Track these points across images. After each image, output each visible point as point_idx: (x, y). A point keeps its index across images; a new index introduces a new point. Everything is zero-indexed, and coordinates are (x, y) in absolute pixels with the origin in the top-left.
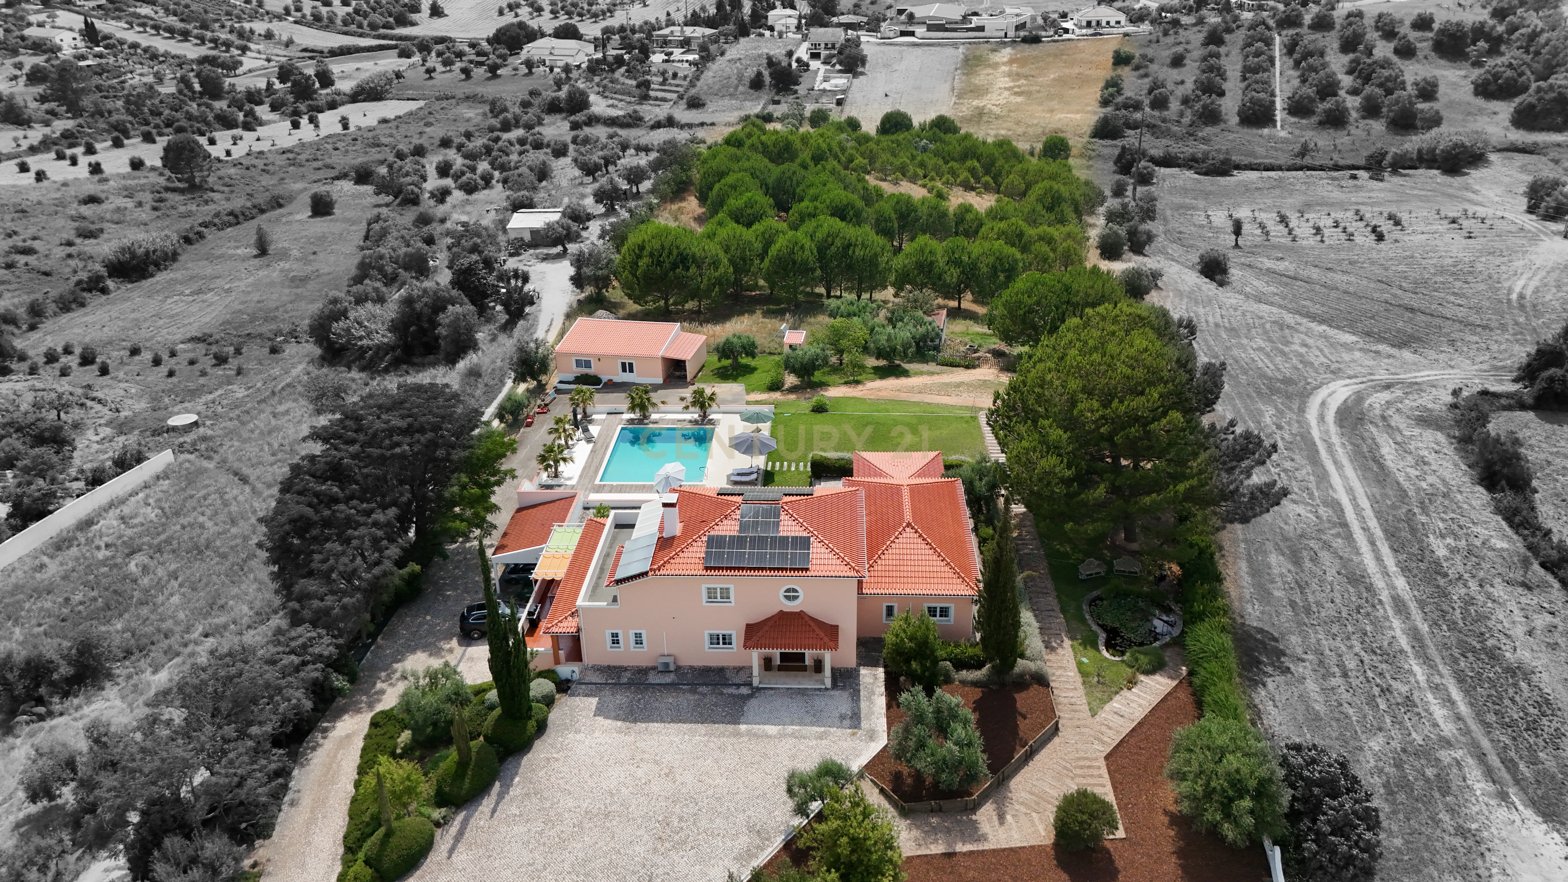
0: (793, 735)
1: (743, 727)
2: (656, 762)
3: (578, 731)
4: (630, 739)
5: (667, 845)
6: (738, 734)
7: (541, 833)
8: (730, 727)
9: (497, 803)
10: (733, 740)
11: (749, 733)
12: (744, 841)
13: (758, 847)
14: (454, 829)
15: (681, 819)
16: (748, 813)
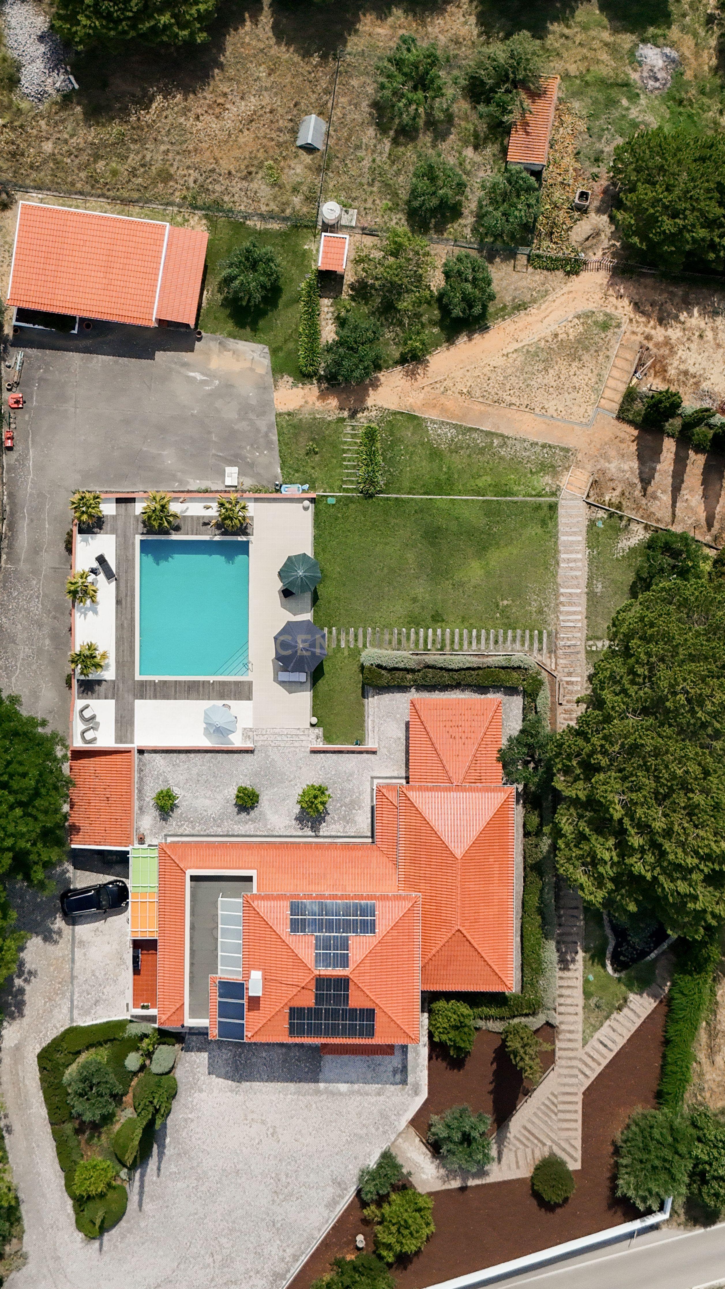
0: (359, 1092)
1: (322, 1085)
2: (263, 1122)
3: (201, 1091)
4: (240, 1098)
5: (281, 1197)
6: (318, 1092)
7: (196, 1188)
8: (312, 1085)
9: (160, 1162)
10: (316, 1098)
11: (327, 1091)
12: (331, 1191)
13: (340, 1196)
14: (137, 1184)
15: (287, 1176)
16: (331, 1168)
